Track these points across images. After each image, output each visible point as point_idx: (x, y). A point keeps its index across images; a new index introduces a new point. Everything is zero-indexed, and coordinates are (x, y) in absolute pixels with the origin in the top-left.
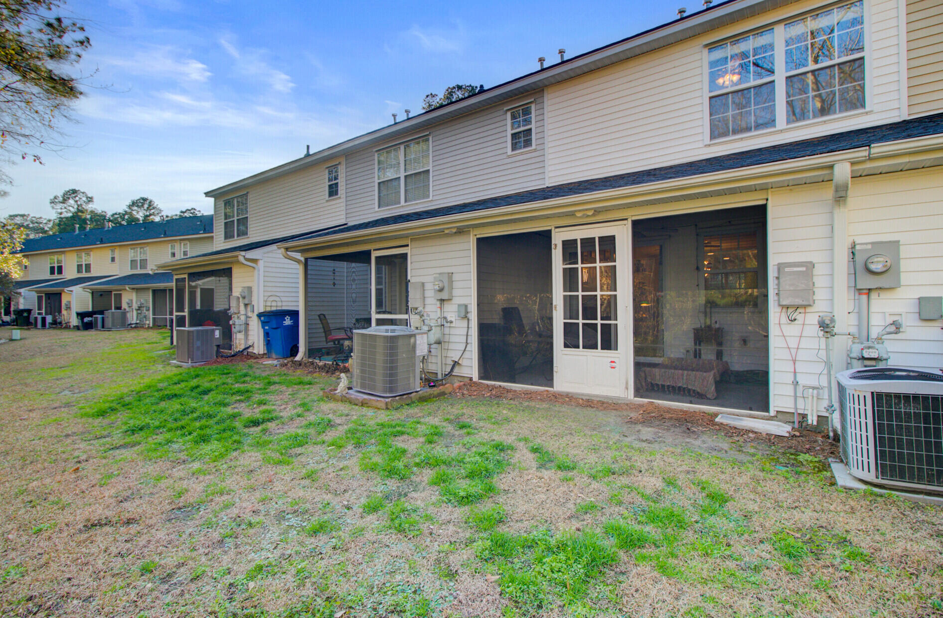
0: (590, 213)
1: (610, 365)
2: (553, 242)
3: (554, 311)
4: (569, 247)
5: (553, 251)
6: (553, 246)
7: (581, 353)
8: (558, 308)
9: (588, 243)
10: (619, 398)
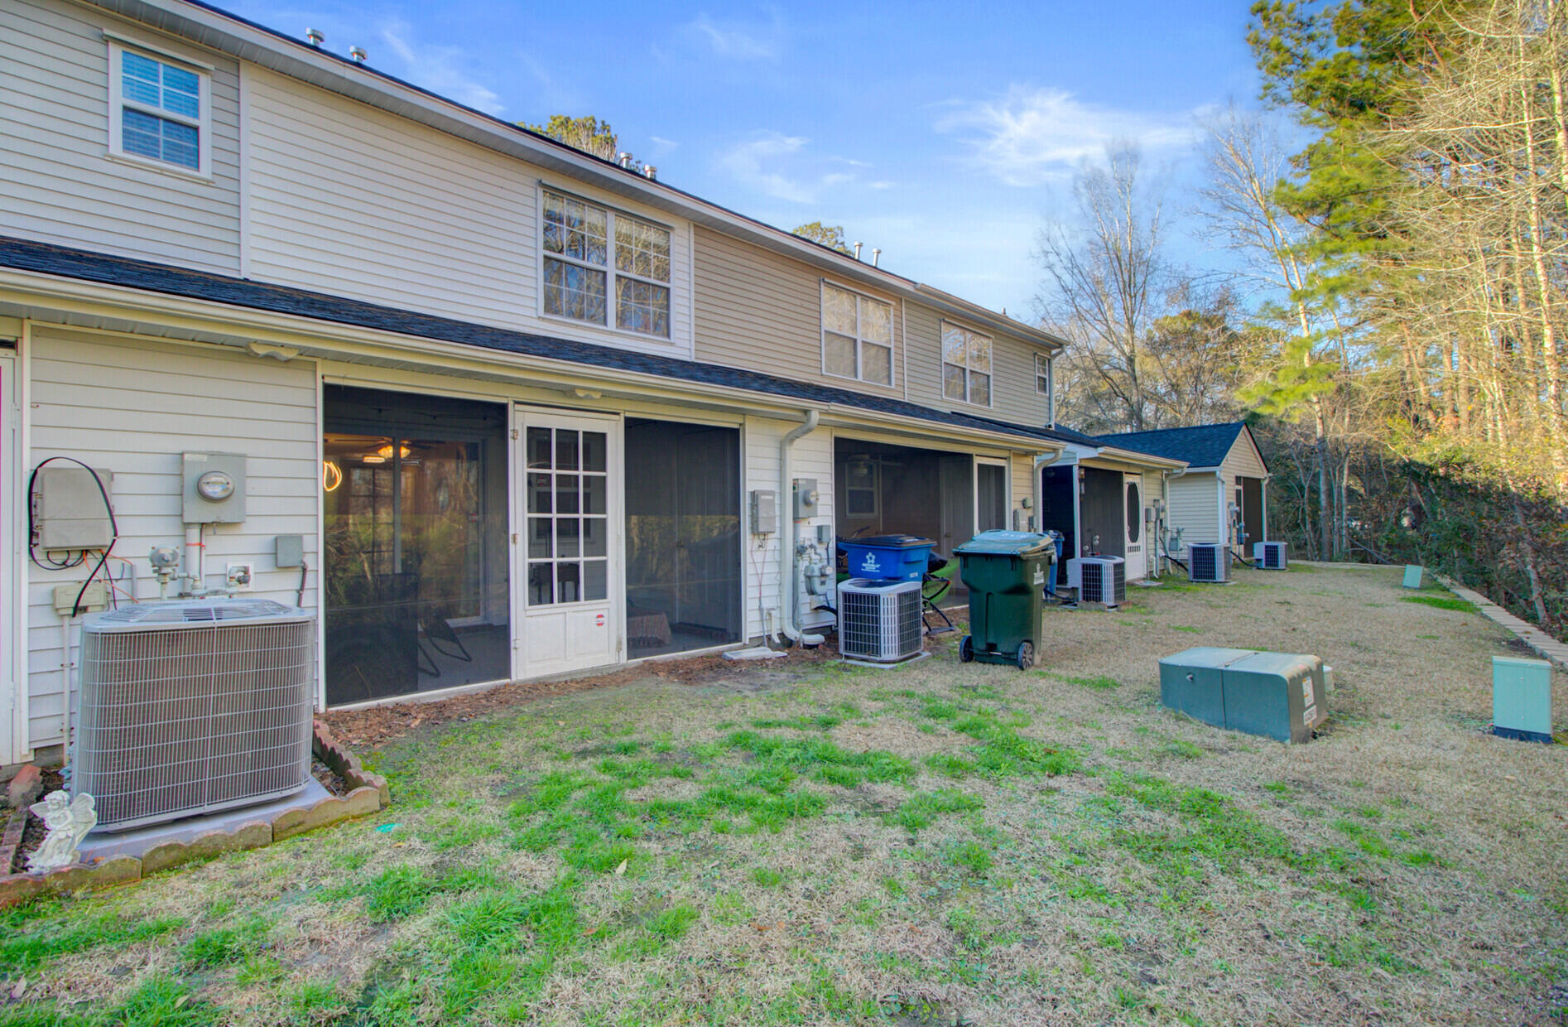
0: (597, 396)
1: (595, 621)
2: (511, 427)
3: (512, 546)
4: (538, 439)
5: (511, 441)
6: (510, 434)
7: (556, 611)
8: (519, 539)
9: (568, 438)
10: (610, 666)
